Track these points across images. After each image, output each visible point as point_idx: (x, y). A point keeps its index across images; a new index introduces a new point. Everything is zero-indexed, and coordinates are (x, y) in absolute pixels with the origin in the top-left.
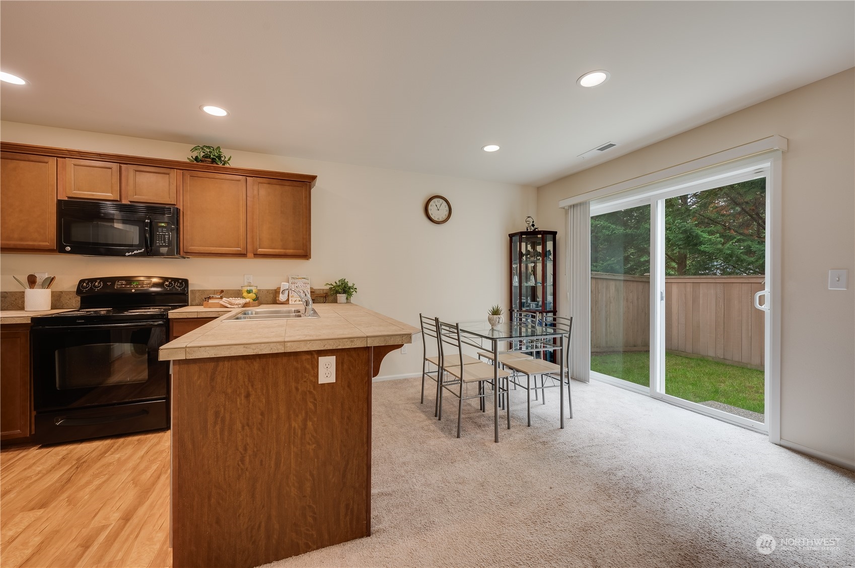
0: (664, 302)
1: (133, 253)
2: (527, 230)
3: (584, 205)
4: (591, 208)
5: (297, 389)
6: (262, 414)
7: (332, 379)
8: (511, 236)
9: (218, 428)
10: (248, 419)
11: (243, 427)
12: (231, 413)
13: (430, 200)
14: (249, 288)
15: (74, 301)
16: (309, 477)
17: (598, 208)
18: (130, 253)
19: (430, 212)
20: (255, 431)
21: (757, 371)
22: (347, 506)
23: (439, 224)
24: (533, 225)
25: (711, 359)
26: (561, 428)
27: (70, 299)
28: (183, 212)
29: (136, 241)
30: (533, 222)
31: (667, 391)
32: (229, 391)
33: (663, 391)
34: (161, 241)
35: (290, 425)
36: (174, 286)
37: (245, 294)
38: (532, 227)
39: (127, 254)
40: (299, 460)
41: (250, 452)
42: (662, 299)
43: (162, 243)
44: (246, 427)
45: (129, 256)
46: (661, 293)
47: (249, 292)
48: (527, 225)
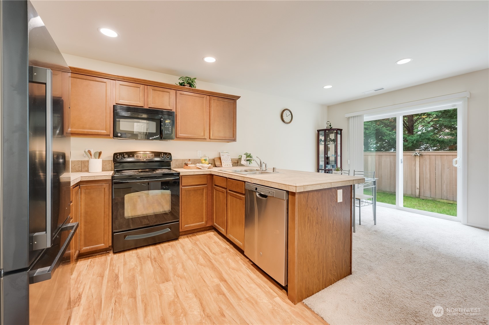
0: (402, 164)
1: (153, 138)
2: (327, 128)
3: (360, 116)
4: (364, 118)
5: (331, 205)
6: (321, 218)
7: (341, 201)
8: (319, 131)
9: (309, 224)
10: (317, 220)
11: (316, 224)
12: (313, 218)
13: (284, 111)
14: (205, 158)
15: (108, 166)
16: (334, 247)
17: (368, 118)
18: (152, 138)
19: (284, 117)
20: (319, 225)
21: (410, 197)
22: (345, 260)
23: (286, 124)
24: (330, 126)
25: (388, 192)
26: (375, 225)
27: (106, 165)
28: (176, 115)
29: (154, 131)
30: (330, 124)
31: (404, 206)
32: (312, 207)
33: (402, 206)
34: (167, 131)
35: (329, 223)
36: (165, 157)
37: (203, 162)
38: (330, 127)
39: (150, 138)
40: (332, 239)
41: (318, 236)
42: (401, 163)
43: (168, 132)
44: (317, 224)
45: (151, 139)
46: (401, 160)
47: (205, 160)
48: (327, 126)
